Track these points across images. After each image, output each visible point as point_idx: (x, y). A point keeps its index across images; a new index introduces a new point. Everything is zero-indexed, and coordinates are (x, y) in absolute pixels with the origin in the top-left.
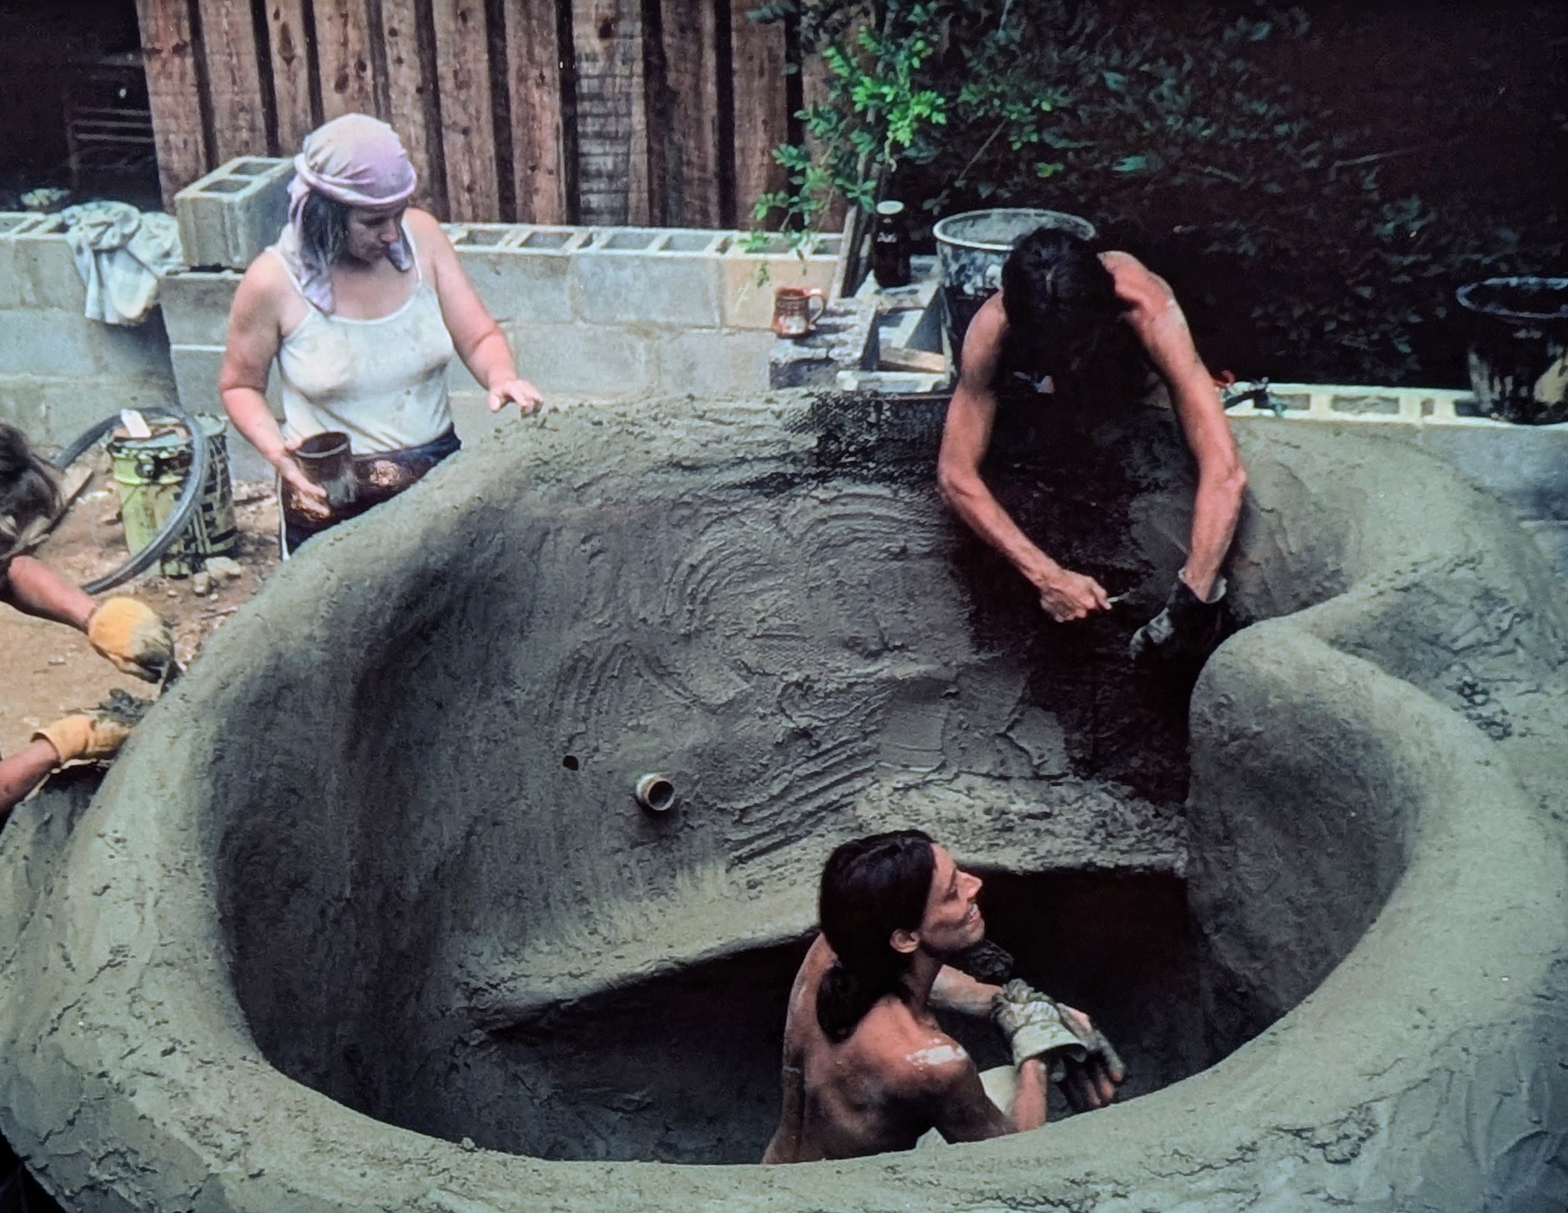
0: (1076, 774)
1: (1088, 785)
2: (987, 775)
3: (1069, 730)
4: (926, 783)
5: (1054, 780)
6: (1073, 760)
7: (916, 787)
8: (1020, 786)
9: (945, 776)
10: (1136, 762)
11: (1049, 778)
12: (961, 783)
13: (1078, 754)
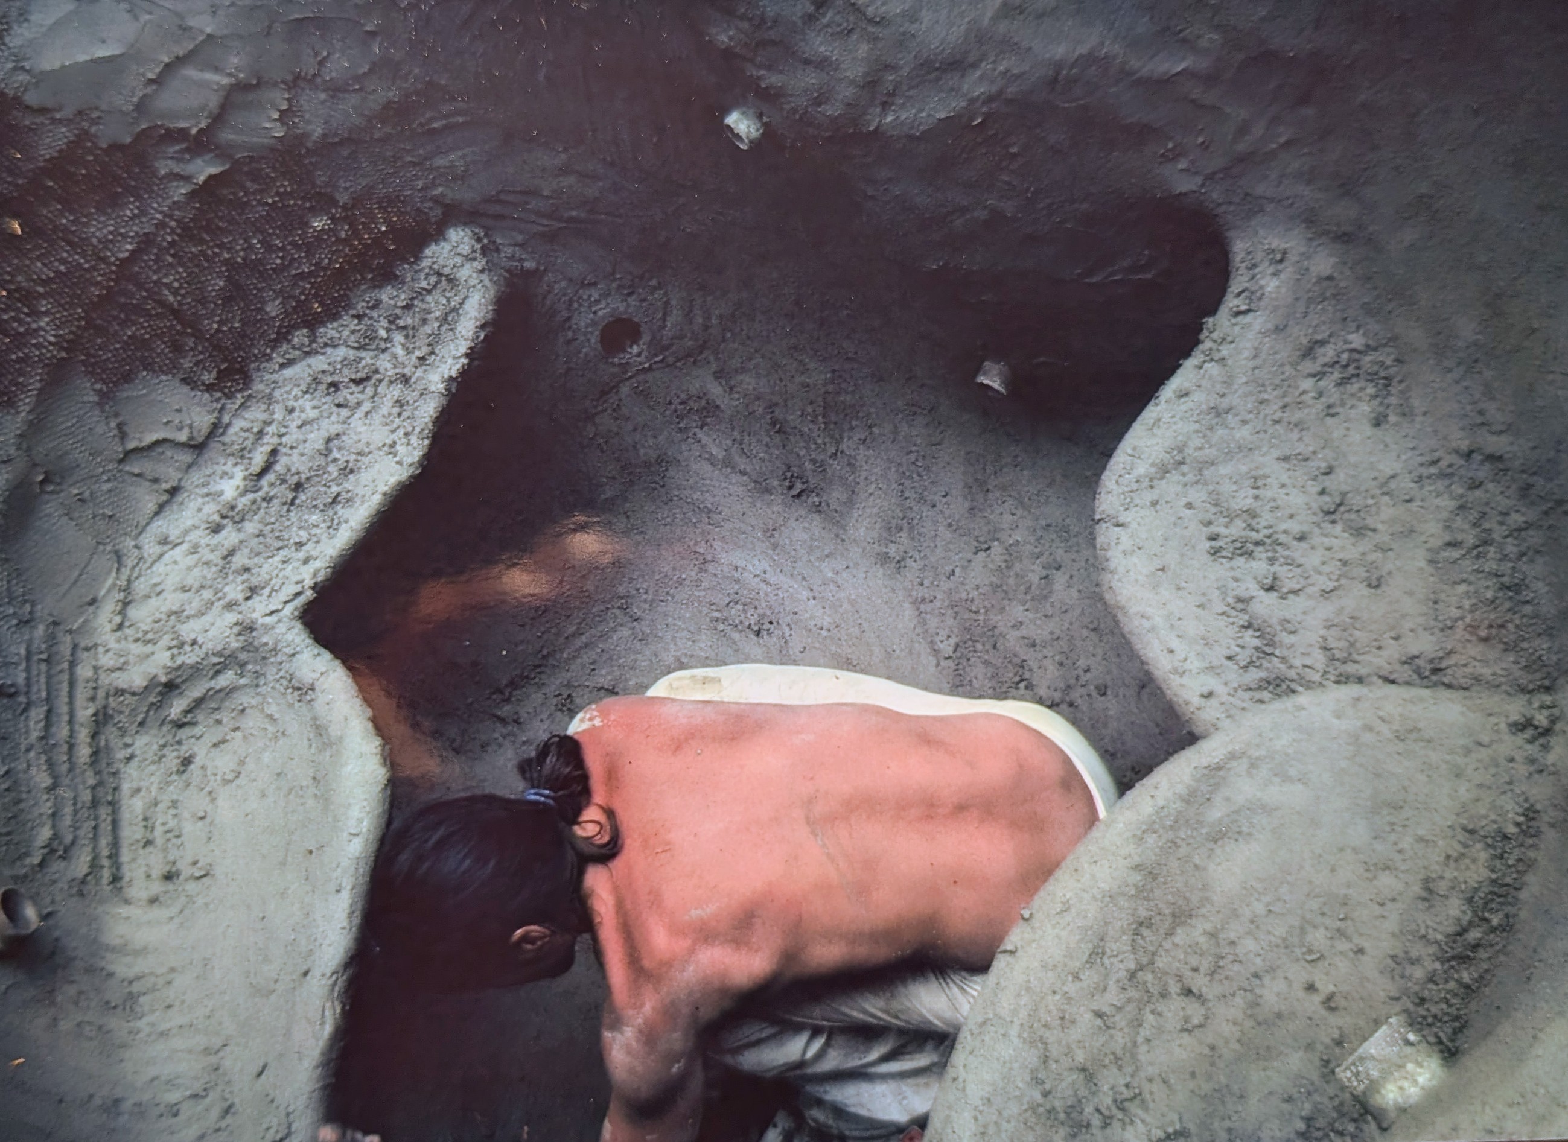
0: (230, 396)
1: (258, 387)
2: (161, 508)
3: (173, 368)
4: (127, 589)
5: (217, 429)
6: (209, 388)
7: (126, 604)
8: (196, 477)
9: (130, 562)
10: (273, 308)
11: (211, 435)
12: (150, 548)
13: (208, 378)
